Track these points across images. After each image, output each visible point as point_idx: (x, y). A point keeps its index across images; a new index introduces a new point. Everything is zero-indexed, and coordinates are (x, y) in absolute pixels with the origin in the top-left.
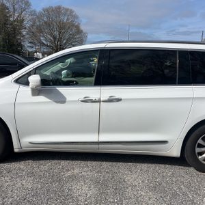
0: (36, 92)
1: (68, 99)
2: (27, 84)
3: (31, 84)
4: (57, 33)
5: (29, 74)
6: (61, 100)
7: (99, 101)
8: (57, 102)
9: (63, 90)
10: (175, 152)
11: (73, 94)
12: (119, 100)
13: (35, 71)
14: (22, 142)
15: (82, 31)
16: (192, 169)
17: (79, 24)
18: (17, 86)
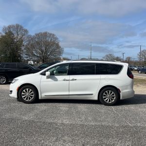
0: (48, 77)
1: (59, 79)
2: (45, 75)
3: (46, 75)
4: (44, 48)
5: (45, 72)
6: (56, 80)
7: (69, 80)
8: (55, 81)
9: (57, 77)
10: (96, 98)
11: (60, 78)
12: (76, 80)
13: (47, 71)
14: (42, 95)
15: (60, 47)
16: (103, 105)
17: (58, 43)
18: (41, 76)
